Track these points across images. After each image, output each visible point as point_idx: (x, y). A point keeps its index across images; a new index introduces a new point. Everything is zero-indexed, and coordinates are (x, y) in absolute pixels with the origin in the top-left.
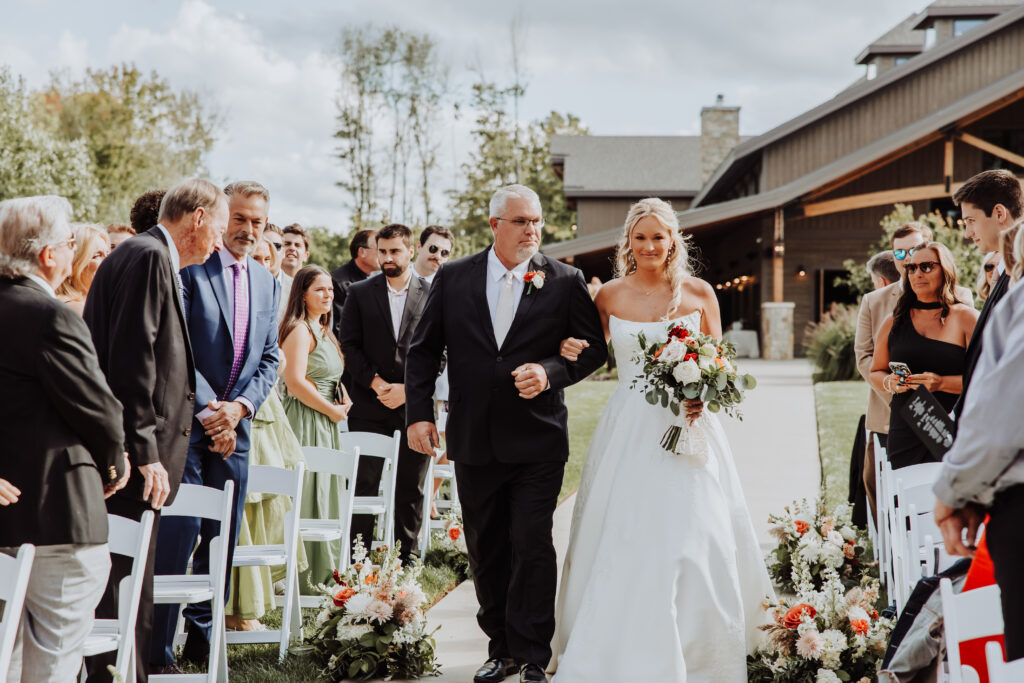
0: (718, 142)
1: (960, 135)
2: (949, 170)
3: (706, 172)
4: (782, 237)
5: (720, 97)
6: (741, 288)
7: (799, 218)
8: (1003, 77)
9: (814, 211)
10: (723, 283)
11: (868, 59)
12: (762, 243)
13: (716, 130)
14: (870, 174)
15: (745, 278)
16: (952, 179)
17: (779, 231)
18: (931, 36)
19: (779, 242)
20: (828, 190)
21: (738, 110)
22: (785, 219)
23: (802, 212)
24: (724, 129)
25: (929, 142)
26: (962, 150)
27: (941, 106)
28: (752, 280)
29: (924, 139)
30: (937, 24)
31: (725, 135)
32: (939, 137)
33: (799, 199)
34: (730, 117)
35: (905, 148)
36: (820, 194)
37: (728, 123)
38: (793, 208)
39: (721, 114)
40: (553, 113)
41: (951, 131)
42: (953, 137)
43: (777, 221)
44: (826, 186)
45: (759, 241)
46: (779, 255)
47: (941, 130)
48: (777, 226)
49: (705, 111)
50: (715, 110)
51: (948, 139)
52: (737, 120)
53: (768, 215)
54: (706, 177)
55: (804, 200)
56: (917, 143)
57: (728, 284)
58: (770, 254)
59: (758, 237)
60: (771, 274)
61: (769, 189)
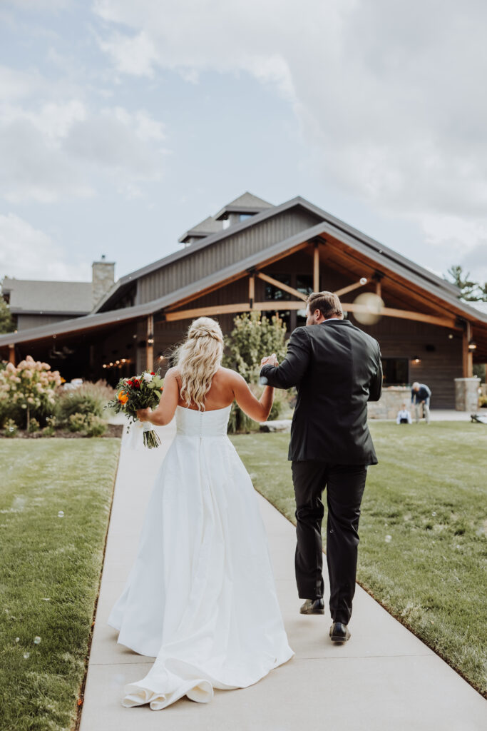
0: (103, 282)
1: (258, 274)
2: (252, 295)
3: (96, 299)
4: (153, 333)
5: (103, 257)
6: (120, 367)
7: (163, 322)
8: (276, 243)
9: (172, 317)
10: (108, 364)
11: (186, 240)
12: (136, 338)
13: (101, 275)
14: (206, 296)
15: (124, 361)
16: (253, 300)
17: (150, 330)
18: (226, 224)
19: (150, 337)
20: (180, 305)
21: (113, 264)
22: (154, 322)
23: (164, 318)
24: (106, 274)
25: (240, 277)
26: (259, 282)
27: (242, 258)
28: (129, 361)
29: (238, 275)
30: (230, 217)
31: (107, 278)
32: (246, 274)
33: (163, 310)
34: (109, 268)
35: (227, 280)
36: (175, 307)
37: (109, 271)
38: (159, 316)
39: (103, 267)
40: (6, 277)
41: (253, 271)
42: (254, 275)
43: (149, 323)
44: (179, 302)
45: (135, 337)
46: (150, 344)
47: (247, 270)
48: (149, 326)
49: (95, 264)
50: (101, 264)
51: (251, 276)
52: (113, 270)
53: (144, 319)
54: (96, 302)
55: (166, 310)
56: (233, 277)
57: (111, 364)
58: (144, 345)
59: (135, 334)
60: (145, 358)
61: (141, 303)
